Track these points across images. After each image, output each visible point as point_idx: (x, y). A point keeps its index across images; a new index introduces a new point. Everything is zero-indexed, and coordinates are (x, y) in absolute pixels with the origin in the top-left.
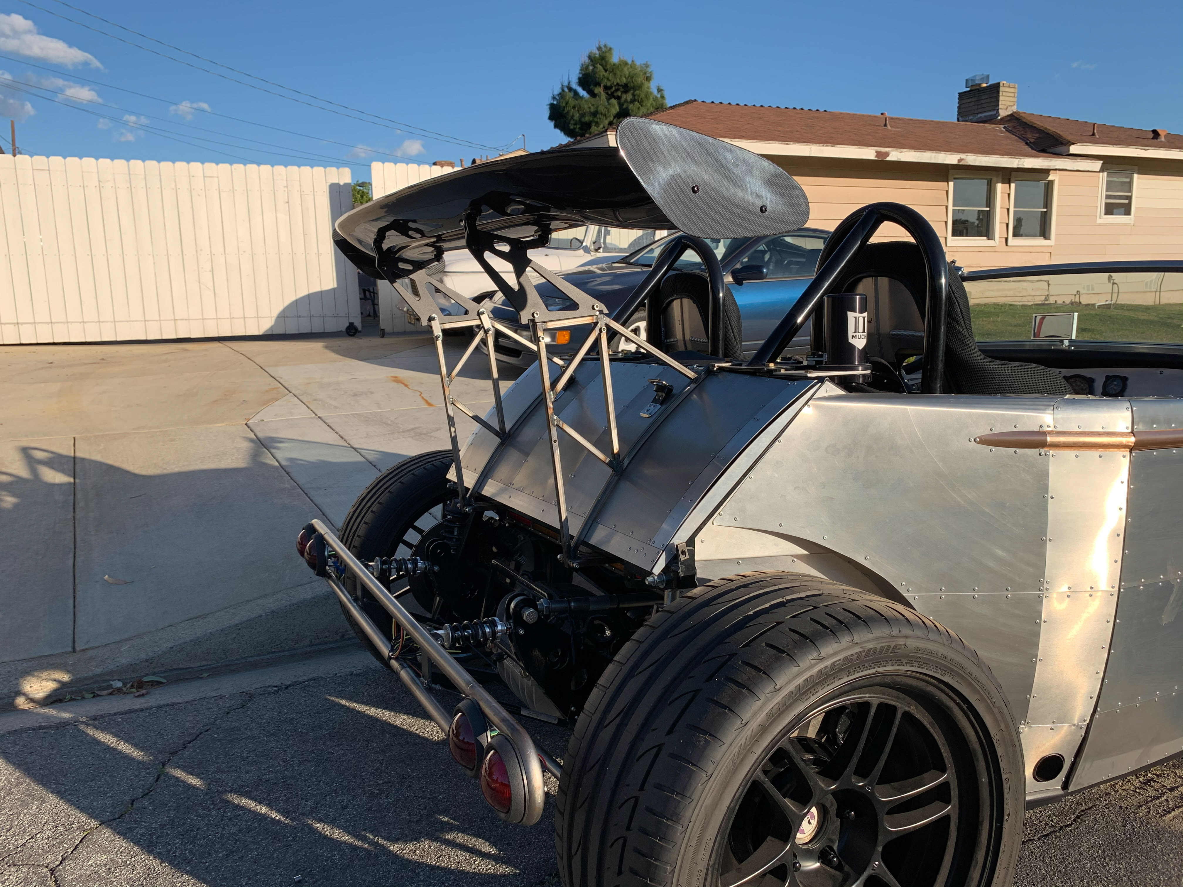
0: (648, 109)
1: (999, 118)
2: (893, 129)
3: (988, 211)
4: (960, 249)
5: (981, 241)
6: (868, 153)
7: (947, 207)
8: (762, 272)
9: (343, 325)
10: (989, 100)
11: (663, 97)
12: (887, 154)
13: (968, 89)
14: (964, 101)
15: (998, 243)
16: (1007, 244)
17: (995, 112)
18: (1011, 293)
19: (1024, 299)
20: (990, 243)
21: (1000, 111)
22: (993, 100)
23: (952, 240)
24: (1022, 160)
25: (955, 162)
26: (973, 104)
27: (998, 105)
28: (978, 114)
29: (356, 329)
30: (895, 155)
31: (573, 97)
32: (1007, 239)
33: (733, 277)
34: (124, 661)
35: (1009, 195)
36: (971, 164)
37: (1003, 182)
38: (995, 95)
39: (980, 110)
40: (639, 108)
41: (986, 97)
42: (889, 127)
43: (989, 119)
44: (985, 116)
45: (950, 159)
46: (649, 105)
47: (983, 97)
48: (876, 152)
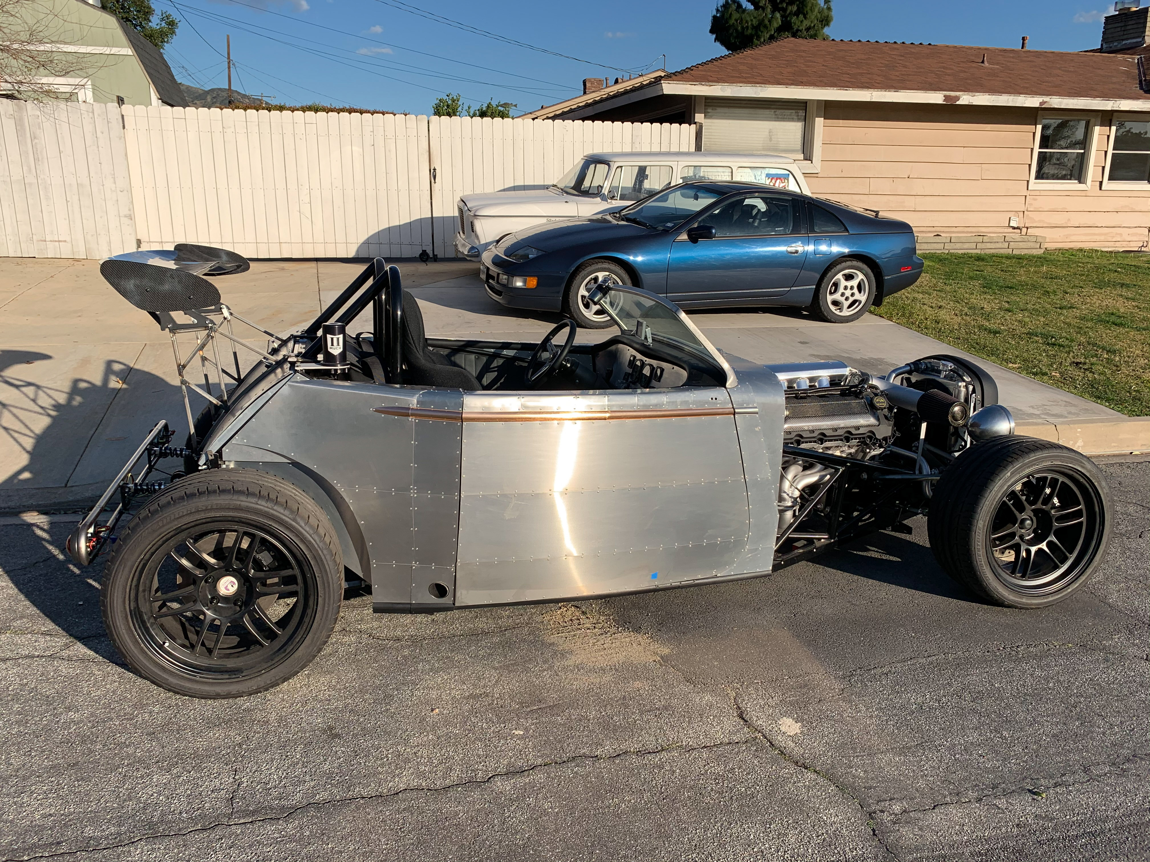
0: (812, 22)
1: (1145, 45)
2: (991, 66)
3: (1082, 153)
4: (1042, 193)
5: (1072, 185)
6: (936, 98)
7: (1032, 149)
8: (711, 233)
9: (417, 253)
10: (1135, 26)
11: (829, 9)
12: (958, 98)
13: (1117, 13)
14: (1110, 26)
15: (1089, 186)
16: (1100, 189)
17: (1140, 39)
18: (1102, 238)
19: (1118, 244)
20: (1082, 186)
21: (1146, 37)
22: (1140, 26)
23: (1035, 183)
24: (1118, 102)
25: (1037, 105)
26: (1119, 29)
27: (1145, 32)
28: (1123, 40)
29: (427, 255)
30: (965, 99)
31: (736, 10)
32: (1101, 183)
33: (688, 235)
34: (87, 495)
35: (1108, 136)
36: (1056, 107)
37: (1102, 125)
38: (1142, 21)
39: (1125, 37)
40: (802, 22)
41: (1133, 22)
42: (986, 64)
43: (1133, 46)
44: (1130, 43)
45: (1032, 102)
46: (813, 17)
47: (1130, 23)
48: (944, 96)
